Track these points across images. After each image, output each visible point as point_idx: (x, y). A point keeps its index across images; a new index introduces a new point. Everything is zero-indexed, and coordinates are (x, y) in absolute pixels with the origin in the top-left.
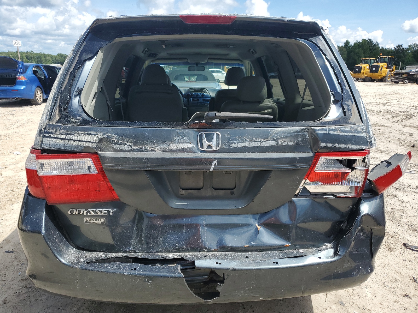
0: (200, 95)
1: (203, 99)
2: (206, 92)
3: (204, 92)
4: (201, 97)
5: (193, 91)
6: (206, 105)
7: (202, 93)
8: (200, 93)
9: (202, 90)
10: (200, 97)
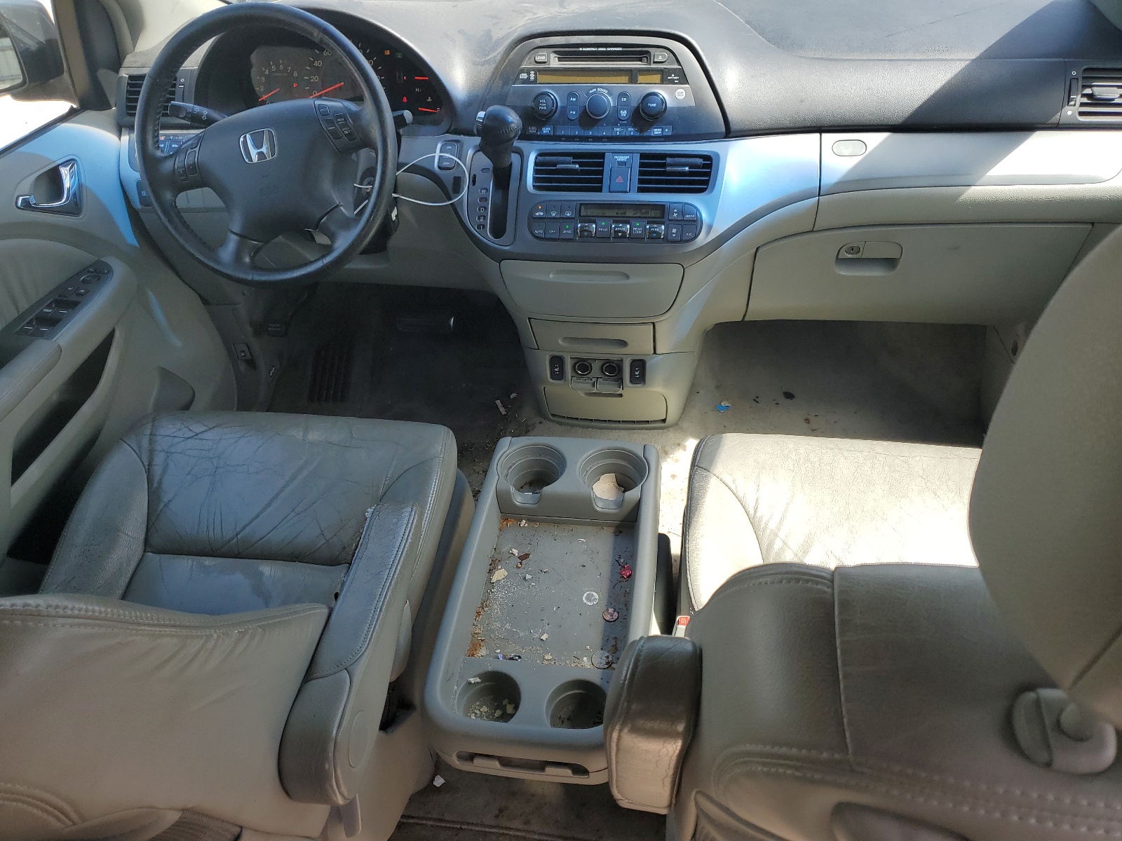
0: (624, 113)
1: (644, 156)
2: (683, 79)
3: (665, 77)
4: (631, 131)
5: (555, 63)
6: (666, 240)
7: (638, 90)
8: (621, 84)
9: (641, 53)
10: (618, 131)
